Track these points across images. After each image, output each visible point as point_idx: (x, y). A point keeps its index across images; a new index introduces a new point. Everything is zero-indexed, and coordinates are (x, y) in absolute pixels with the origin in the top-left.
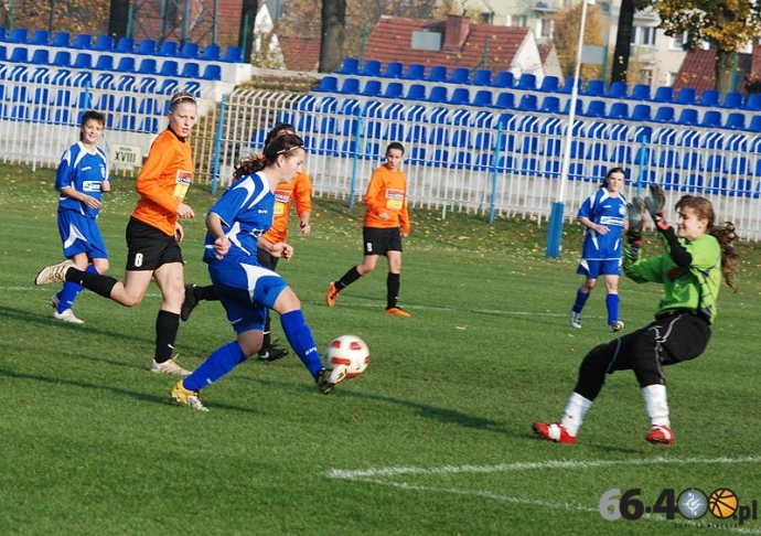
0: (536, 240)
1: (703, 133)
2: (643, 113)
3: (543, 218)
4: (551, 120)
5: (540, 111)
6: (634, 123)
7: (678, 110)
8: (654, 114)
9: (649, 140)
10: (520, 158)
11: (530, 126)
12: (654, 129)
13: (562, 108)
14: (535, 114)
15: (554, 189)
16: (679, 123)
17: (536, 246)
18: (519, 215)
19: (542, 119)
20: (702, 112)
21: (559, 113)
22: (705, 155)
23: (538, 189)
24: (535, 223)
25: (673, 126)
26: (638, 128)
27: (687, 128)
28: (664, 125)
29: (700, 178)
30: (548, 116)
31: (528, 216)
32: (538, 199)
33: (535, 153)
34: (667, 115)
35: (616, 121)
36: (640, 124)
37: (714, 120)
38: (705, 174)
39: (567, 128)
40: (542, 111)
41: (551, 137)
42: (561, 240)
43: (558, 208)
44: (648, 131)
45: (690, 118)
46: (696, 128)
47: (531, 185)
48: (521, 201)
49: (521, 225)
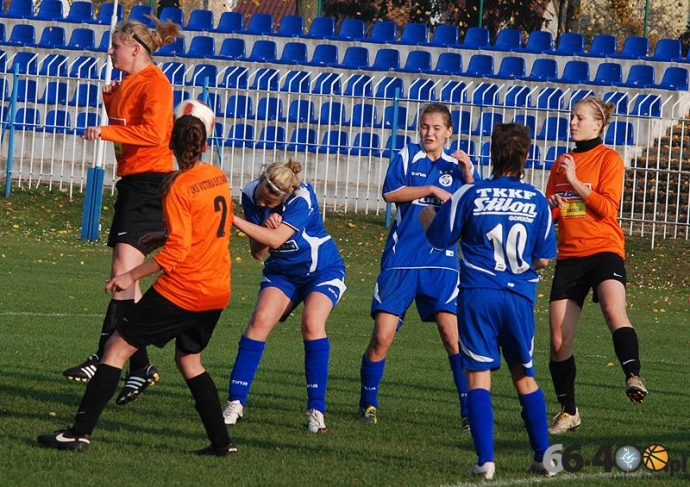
0: (67, 218)
1: (283, 72)
2: (204, 48)
3: (76, 188)
4: (83, 59)
5: (68, 48)
6: (192, 60)
7: (250, 42)
8: (217, 49)
9: (212, 83)
10: (43, 110)
11: (56, 66)
12: (218, 68)
13: (97, 43)
14: (62, 52)
15: (90, 151)
16: (251, 59)
17: (68, 225)
18: (44, 185)
19: (71, 59)
20: (280, 44)
21: (93, 49)
22: (286, 100)
23: (68, 151)
24: (65, 196)
25: (243, 64)
26: (198, 68)
27: (262, 65)
28: (232, 63)
29: (281, 131)
30: (78, 54)
31: (55, 187)
32: (68, 164)
33: (64, 104)
34: (235, 49)
35: (168, 59)
36: (199, 61)
37: (296, 54)
38: (287, 126)
39: (105, 69)
40: (71, 47)
41: (83, 81)
42: (100, 217)
43: (95, 175)
44: (211, 71)
45: (265, 52)
46: (273, 66)
47: (58, 146)
48: (47, 167)
49: (47, 199)
